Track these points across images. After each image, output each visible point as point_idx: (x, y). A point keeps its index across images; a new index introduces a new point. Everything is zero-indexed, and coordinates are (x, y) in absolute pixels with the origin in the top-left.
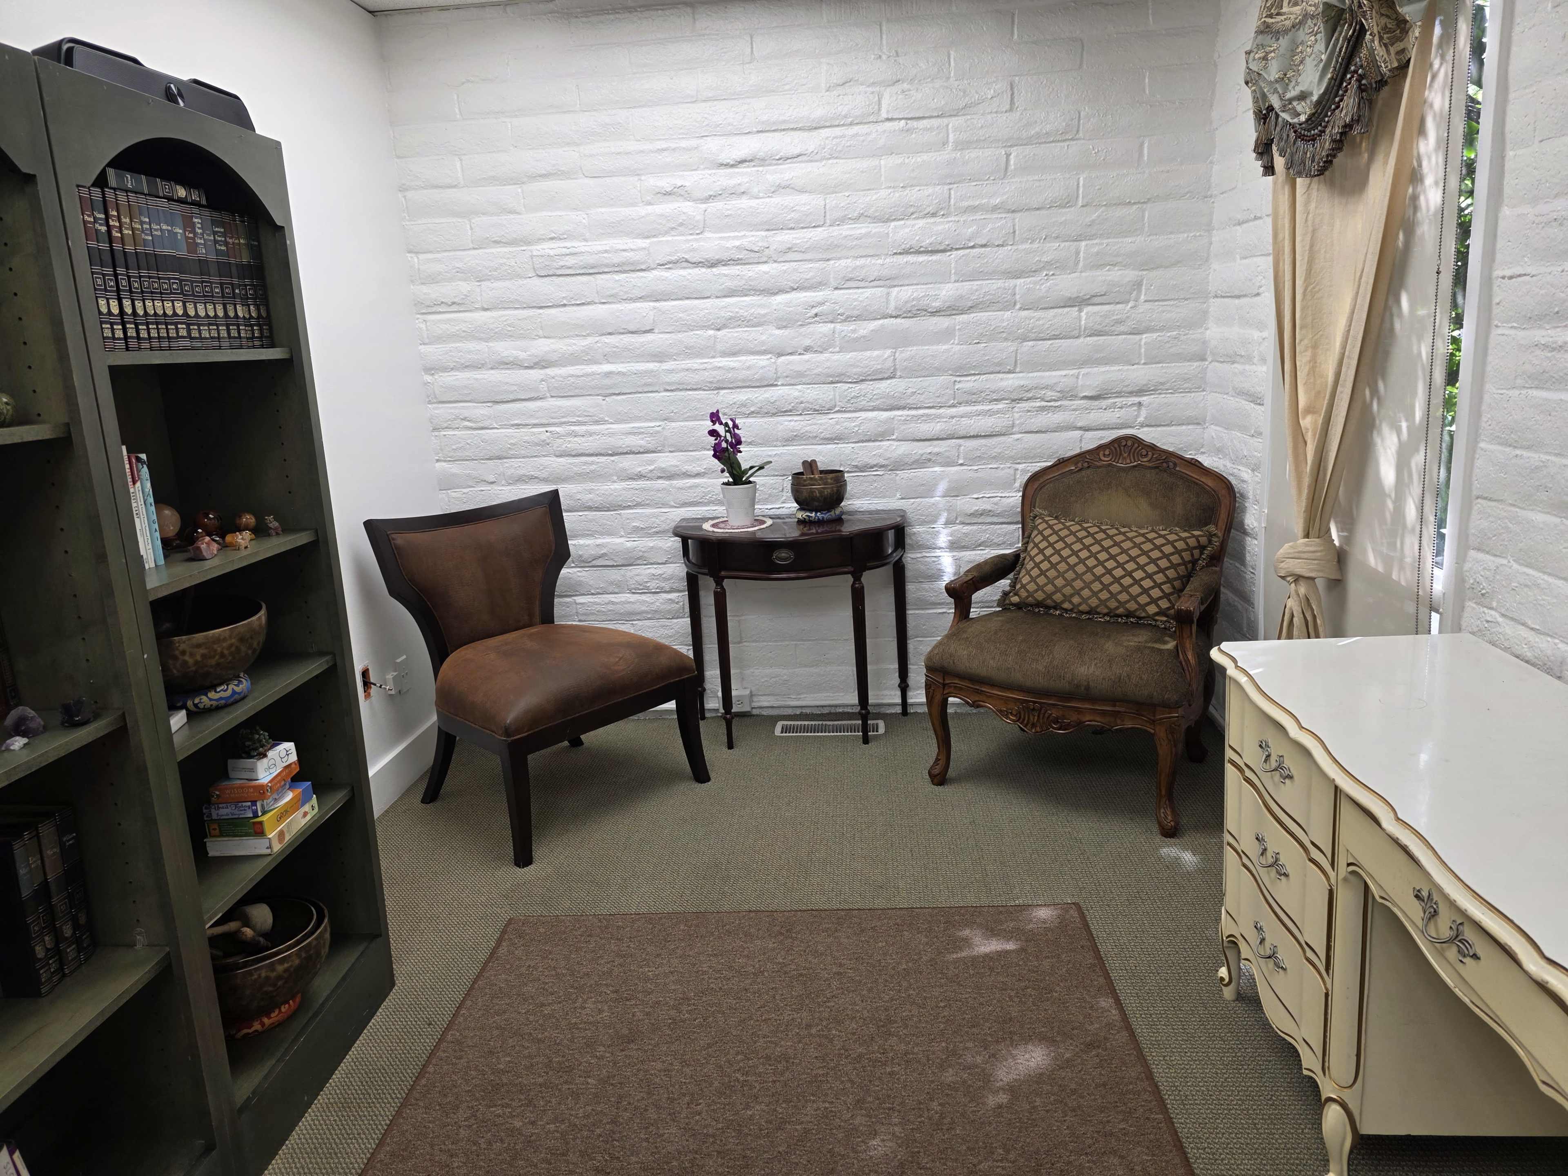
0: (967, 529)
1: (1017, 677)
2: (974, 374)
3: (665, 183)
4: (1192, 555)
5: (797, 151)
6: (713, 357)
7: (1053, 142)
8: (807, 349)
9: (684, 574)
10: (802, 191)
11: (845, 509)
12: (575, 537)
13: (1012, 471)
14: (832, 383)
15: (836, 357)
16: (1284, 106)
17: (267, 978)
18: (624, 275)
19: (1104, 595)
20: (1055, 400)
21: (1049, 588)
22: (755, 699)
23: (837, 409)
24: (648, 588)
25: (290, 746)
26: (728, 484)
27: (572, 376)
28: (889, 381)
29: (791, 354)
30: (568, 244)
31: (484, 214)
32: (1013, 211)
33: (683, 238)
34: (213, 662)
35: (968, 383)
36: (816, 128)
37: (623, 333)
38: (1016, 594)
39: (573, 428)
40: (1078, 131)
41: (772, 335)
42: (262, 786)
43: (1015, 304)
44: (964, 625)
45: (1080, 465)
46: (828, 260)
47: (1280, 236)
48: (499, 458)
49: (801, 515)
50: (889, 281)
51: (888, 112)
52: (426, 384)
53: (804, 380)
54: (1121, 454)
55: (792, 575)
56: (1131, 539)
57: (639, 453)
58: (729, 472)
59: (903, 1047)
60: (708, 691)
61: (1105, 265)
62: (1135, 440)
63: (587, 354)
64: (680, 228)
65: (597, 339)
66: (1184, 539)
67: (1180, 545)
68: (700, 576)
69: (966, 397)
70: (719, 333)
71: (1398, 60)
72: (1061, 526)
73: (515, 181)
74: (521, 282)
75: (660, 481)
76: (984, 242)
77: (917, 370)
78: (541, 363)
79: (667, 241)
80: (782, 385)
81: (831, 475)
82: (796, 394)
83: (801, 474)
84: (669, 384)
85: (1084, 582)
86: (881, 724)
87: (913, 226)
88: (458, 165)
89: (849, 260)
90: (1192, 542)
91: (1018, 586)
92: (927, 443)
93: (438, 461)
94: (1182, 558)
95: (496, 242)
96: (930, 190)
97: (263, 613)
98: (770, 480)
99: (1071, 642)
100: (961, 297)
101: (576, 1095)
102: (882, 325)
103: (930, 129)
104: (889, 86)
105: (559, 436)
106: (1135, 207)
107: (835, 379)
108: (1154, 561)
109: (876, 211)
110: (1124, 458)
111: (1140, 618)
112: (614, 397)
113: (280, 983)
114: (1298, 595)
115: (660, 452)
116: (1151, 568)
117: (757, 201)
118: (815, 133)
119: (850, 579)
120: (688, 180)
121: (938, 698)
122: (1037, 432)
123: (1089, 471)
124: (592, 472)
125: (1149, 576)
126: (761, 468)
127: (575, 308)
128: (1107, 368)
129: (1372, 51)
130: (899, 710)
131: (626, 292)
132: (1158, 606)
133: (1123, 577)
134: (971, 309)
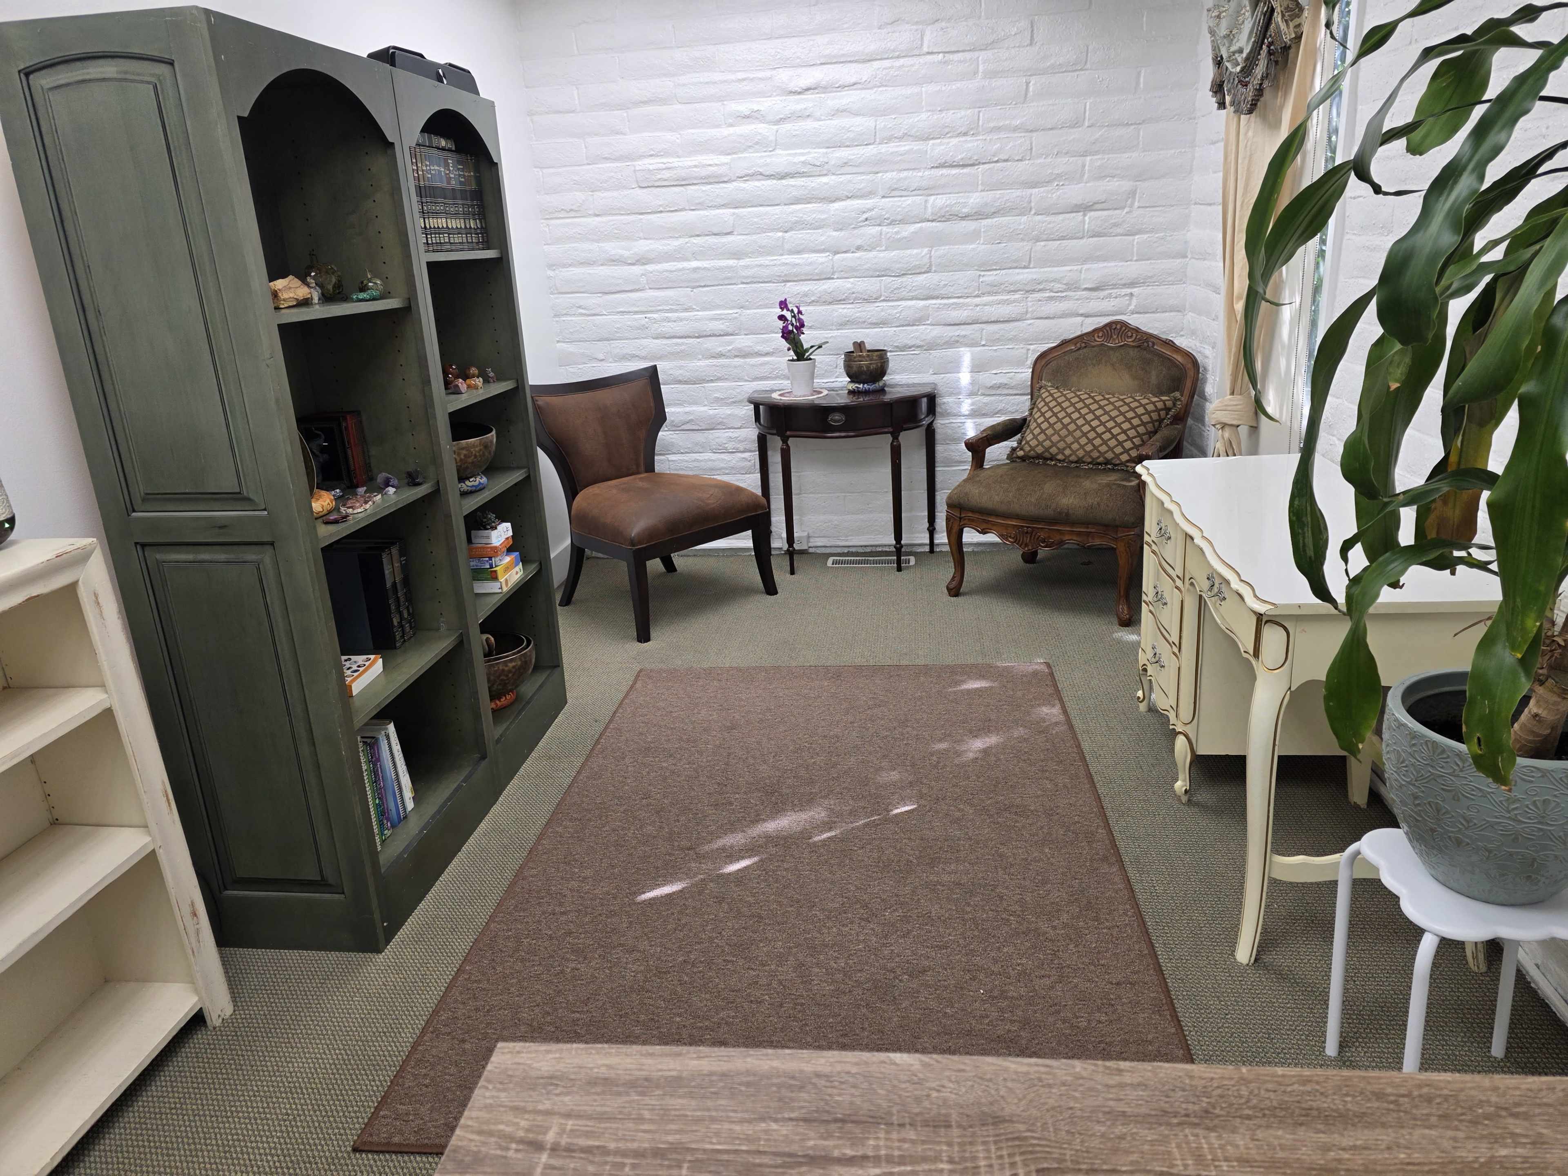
0: (986, 399)
1: (1016, 508)
2: (996, 270)
3: (743, 107)
4: (1159, 415)
5: (853, 80)
6: (782, 255)
7: (1065, 71)
8: (859, 248)
9: (755, 437)
10: (856, 114)
11: (888, 383)
12: (669, 405)
13: (1024, 351)
14: (879, 276)
15: (882, 255)
16: (1230, 57)
17: (503, 670)
18: (709, 187)
19: (1089, 448)
20: (1061, 292)
21: (1047, 444)
22: (811, 540)
23: (882, 298)
24: (726, 448)
25: (509, 525)
26: (793, 360)
27: (667, 271)
28: (925, 275)
29: (845, 252)
30: (664, 160)
31: (596, 135)
32: (1031, 131)
33: (759, 155)
34: (470, 460)
35: (990, 277)
36: (869, 61)
37: (707, 235)
38: (1021, 449)
39: (667, 315)
40: (1086, 62)
41: (831, 236)
42: (496, 547)
43: (1031, 209)
44: (979, 472)
45: (1078, 345)
46: (877, 173)
47: (1229, 160)
48: (607, 340)
49: (852, 386)
50: (928, 190)
51: (929, 47)
52: (549, 277)
53: (855, 274)
54: (1111, 336)
55: (843, 434)
56: (1112, 404)
57: (720, 335)
58: (794, 351)
59: (915, 732)
60: (773, 533)
61: (1106, 176)
62: (1124, 325)
63: (679, 253)
64: (757, 147)
65: (687, 240)
66: (1154, 403)
67: (1150, 407)
68: (769, 437)
69: (989, 289)
70: (786, 235)
71: (1295, 33)
72: (1059, 394)
73: (623, 107)
74: (626, 192)
75: (736, 359)
76: (1006, 157)
77: (947, 266)
78: (641, 261)
79: (745, 157)
80: (838, 278)
81: (878, 353)
82: (849, 285)
83: (852, 352)
84: (747, 277)
85: (1074, 437)
86: (913, 560)
87: (948, 143)
88: (575, 92)
89: (895, 173)
90: (1160, 405)
91: (1023, 443)
92: (957, 327)
93: (558, 342)
94: (1151, 417)
95: (606, 158)
96: (963, 113)
97: (494, 432)
98: (828, 359)
99: (1058, 481)
100: (986, 204)
101: (701, 753)
102: (921, 228)
103: (965, 61)
104: (930, 24)
105: (655, 321)
106: (1133, 127)
107: (882, 273)
108: (1128, 420)
109: (917, 131)
110: (1114, 340)
111: (1115, 465)
112: (701, 289)
113: (510, 675)
114: (1223, 438)
115: (737, 334)
116: (1126, 426)
117: (821, 123)
118: (868, 64)
119: (889, 438)
120: (763, 105)
121: (956, 529)
122: (1046, 318)
123: (1085, 350)
124: (682, 351)
125: (1124, 432)
126: (820, 347)
127: (670, 214)
128: (1105, 264)
129: (1278, 26)
130: (927, 549)
131: (712, 201)
132: (1129, 455)
133: (1104, 433)
134: (994, 214)
